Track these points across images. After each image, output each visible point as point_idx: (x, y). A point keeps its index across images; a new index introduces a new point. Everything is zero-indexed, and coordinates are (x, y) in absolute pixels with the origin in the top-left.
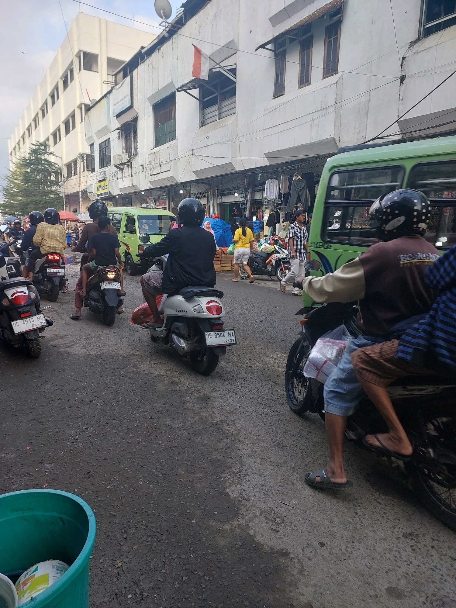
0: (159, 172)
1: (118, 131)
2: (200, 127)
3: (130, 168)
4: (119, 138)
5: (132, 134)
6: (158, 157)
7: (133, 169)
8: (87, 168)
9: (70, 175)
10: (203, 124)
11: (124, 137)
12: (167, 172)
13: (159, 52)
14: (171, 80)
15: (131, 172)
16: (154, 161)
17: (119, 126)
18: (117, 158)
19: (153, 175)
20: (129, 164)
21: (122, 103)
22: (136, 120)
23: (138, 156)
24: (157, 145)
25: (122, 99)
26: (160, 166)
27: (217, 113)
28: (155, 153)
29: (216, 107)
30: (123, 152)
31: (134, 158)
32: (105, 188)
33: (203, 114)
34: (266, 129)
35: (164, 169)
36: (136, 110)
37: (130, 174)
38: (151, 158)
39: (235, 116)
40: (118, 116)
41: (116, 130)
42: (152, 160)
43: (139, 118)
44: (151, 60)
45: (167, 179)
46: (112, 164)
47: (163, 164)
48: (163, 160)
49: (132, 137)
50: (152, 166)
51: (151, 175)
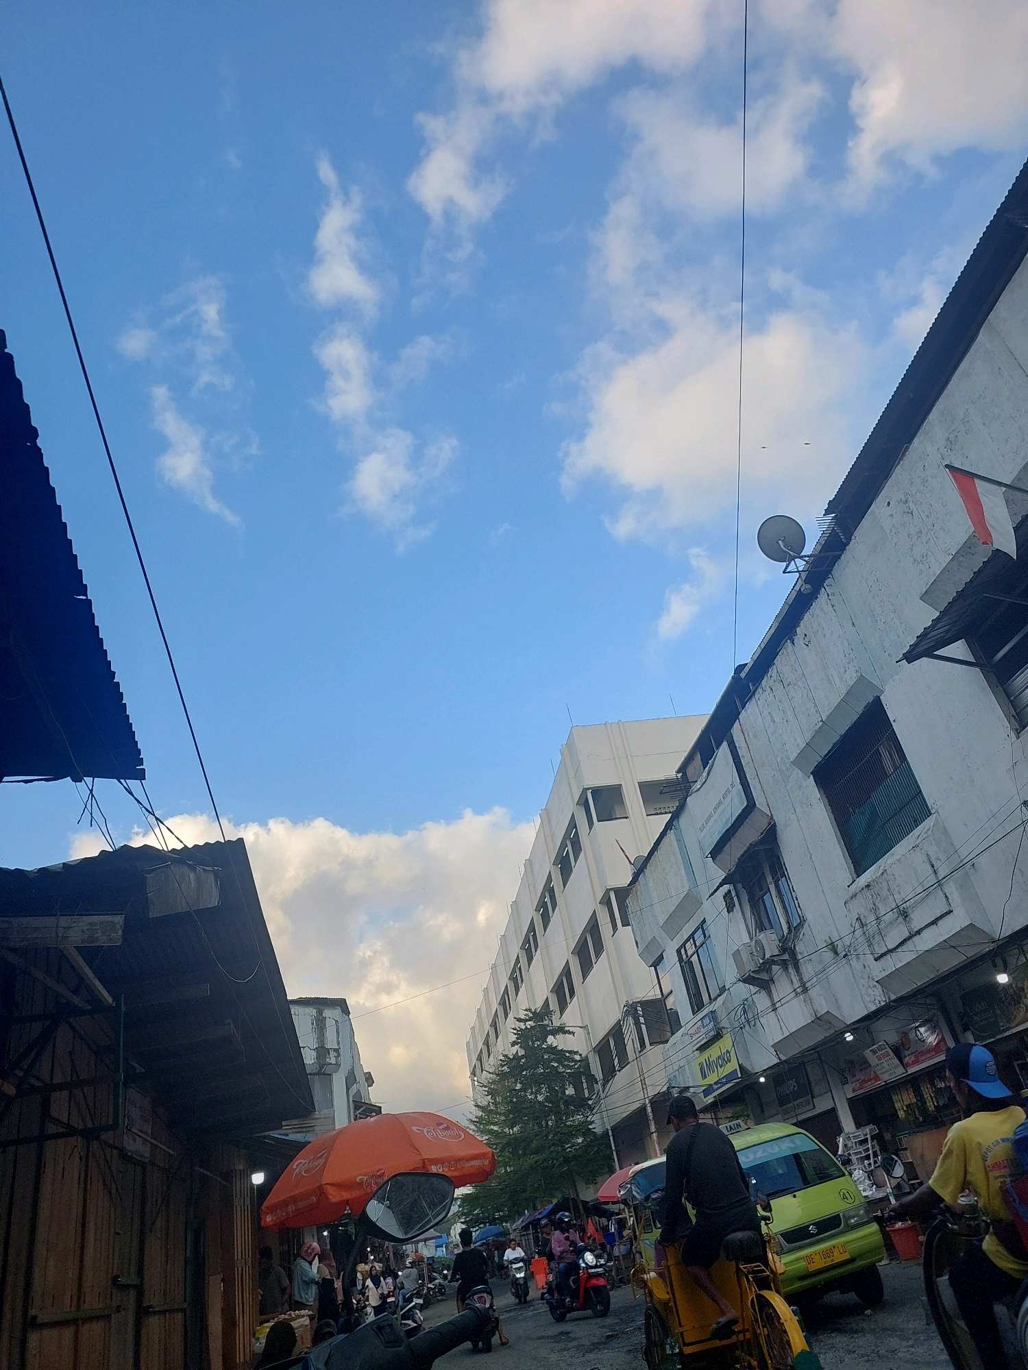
0: (907, 934)
1: (726, 888)
2: (1017, 732)
3: (792, 971)
5: (769, 879)
6: (885, 892)
7: (803, 969)
10: (1021, 721)
11: (745, 897)
12: (940, 923)
13: (792, 642)
14: (855, 675)
15: (801, 979)
16: (875, 909)
17: (721, 875)
18: (745, 956)
19: (885, 954)
20: (788, 957)
21: (721, 816)
22: (771, 834)
23: (806, 926)
24: (859, 869)
25: (720, 803)
26: (905, 915)
28: (868, 886)
31: (796, 937)
32: (724, 1059)
33: (1010, 696)
35: (919, 918)
36: (766, 810)
37: (797, 984)
38: (859, 907)
40: (715, 853)
41: (721, 885)
42: (865, 913)
43: (778, 829)
45: (946, 945)
46: (729, 982)
47: (914, 907)
48: (906, 891)
49: (772, 888)
50: (872, 928)
51: (876, 960)
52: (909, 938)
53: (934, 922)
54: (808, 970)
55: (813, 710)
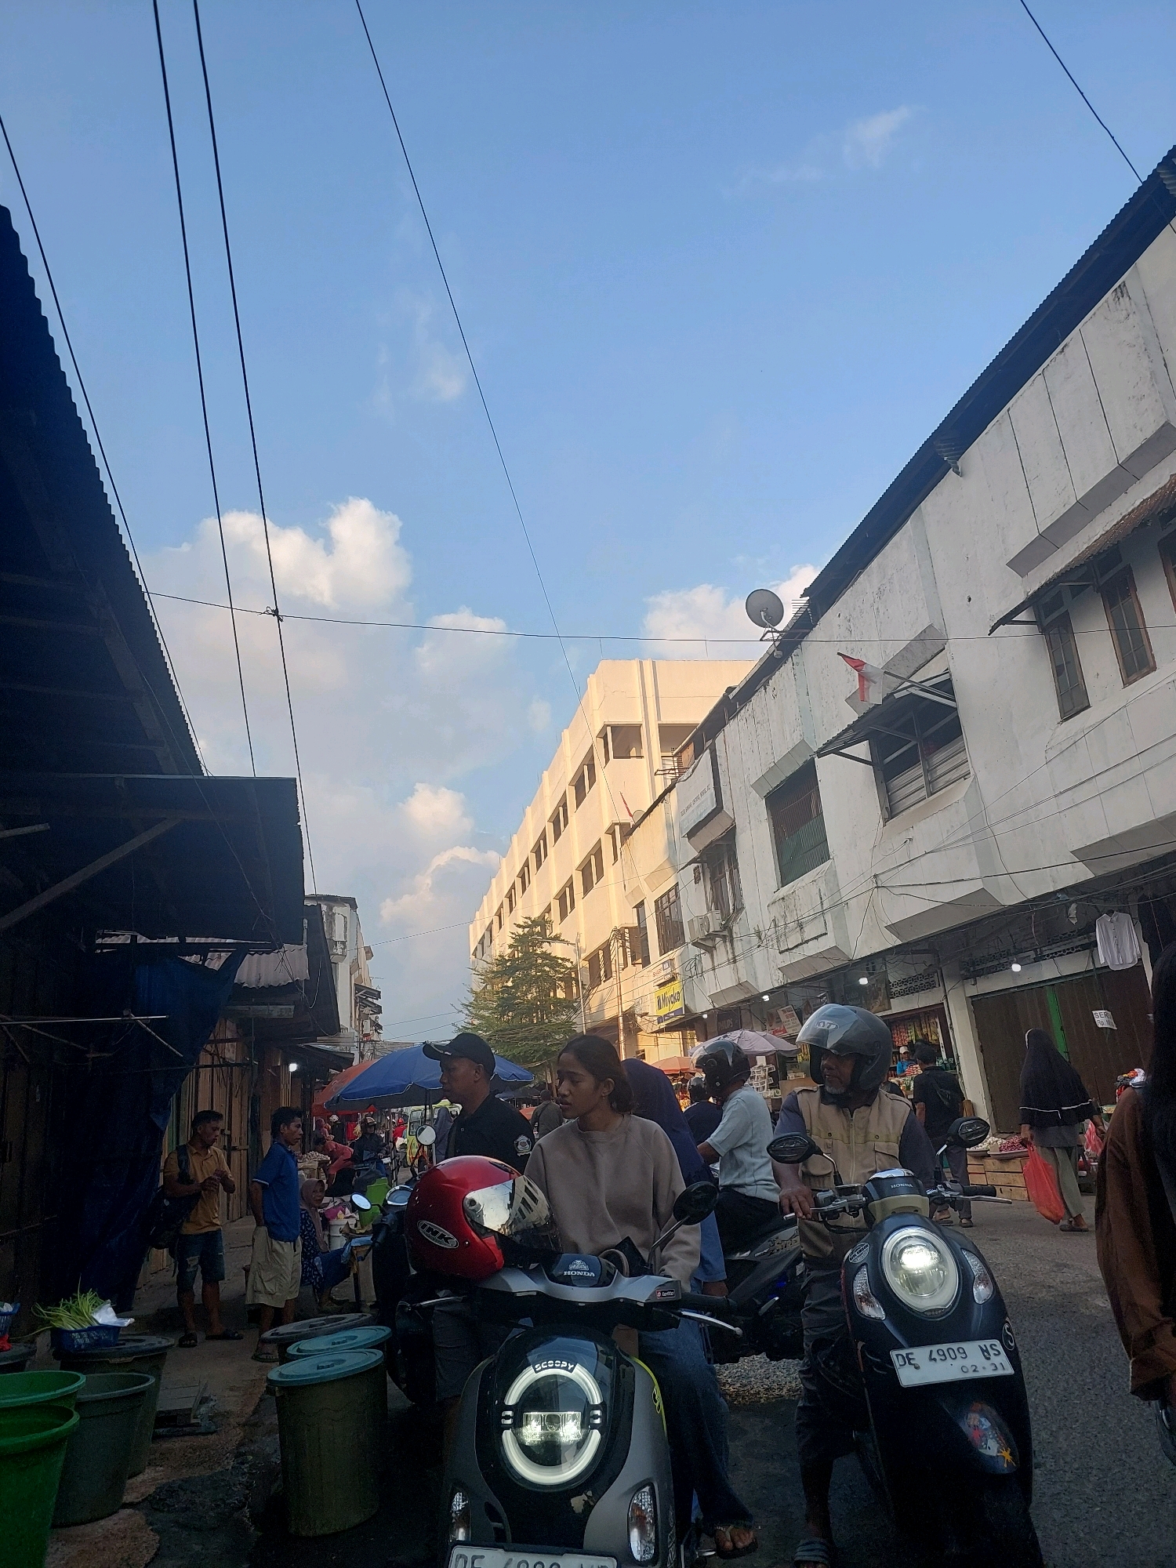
0: (800, 941)
1: (696, 865)
2: (886, 821)
3: (728, 943)
4: (697, 880)
5: (727, 868)
6: (792, 907)
7: (735, 944)
8: (634, 959)
9: (595, 981)
10: (890, 811)
11: (708, 876)
12: (819, 939)
13: (765, 689)
14: (799, 737)
15: (733, 953)
16: (785, 917)
17: (696, 854)
18: (696, 926)
19: (786, 950)
20: (726, 933)
21: (698, 806)
22: (731, 834)
23: (744, 912)
24: (785, 880)
25: (697, 798)
26: (801, 926)
27: (922, 781)
28: (783, 898)
29: (918, 770)
30: (709, 909)
31: (735, 919)
32: (674, 998)
33: (888, 792)
34: (1061, 793)
35: (810, 931)
36: (730, 814)
37: (731, 956)
38: (776, 911)
39: (970, 780)
40: (691, 834)
41: (689, 863)
42: (778, 917)
43: (738, 830)
44: (750, 710)
45: (821, 955)
46: (687, 940)
47: (807, 922)
48: (805, 911)
49: (727, 874)
50: (781, 929)
51: (780, 953)
52: (801, 944)
53: (816, 938)
54: (739, 947)
55: (770, 751)
